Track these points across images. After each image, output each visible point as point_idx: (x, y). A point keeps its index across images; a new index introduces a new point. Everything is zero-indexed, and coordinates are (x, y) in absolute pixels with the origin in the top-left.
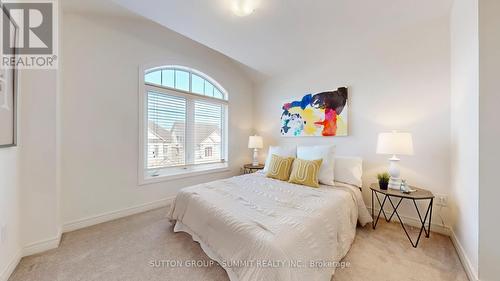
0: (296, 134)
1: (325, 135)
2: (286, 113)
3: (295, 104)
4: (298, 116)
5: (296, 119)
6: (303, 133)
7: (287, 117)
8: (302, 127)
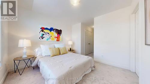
0: (47, 40)
1: (57, 41)
2: (43, 31)
3: (47, 29)
4: (48, 33)
5: (47, 34)
6: (50, 40)
7: (43, 33)
8: (50, 38)
